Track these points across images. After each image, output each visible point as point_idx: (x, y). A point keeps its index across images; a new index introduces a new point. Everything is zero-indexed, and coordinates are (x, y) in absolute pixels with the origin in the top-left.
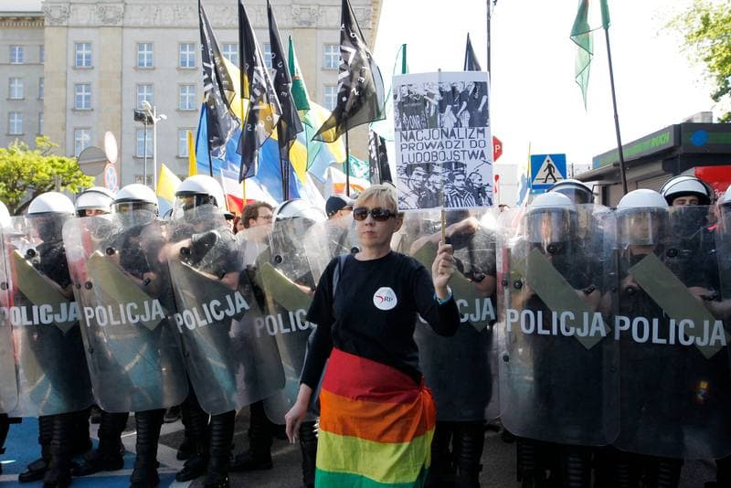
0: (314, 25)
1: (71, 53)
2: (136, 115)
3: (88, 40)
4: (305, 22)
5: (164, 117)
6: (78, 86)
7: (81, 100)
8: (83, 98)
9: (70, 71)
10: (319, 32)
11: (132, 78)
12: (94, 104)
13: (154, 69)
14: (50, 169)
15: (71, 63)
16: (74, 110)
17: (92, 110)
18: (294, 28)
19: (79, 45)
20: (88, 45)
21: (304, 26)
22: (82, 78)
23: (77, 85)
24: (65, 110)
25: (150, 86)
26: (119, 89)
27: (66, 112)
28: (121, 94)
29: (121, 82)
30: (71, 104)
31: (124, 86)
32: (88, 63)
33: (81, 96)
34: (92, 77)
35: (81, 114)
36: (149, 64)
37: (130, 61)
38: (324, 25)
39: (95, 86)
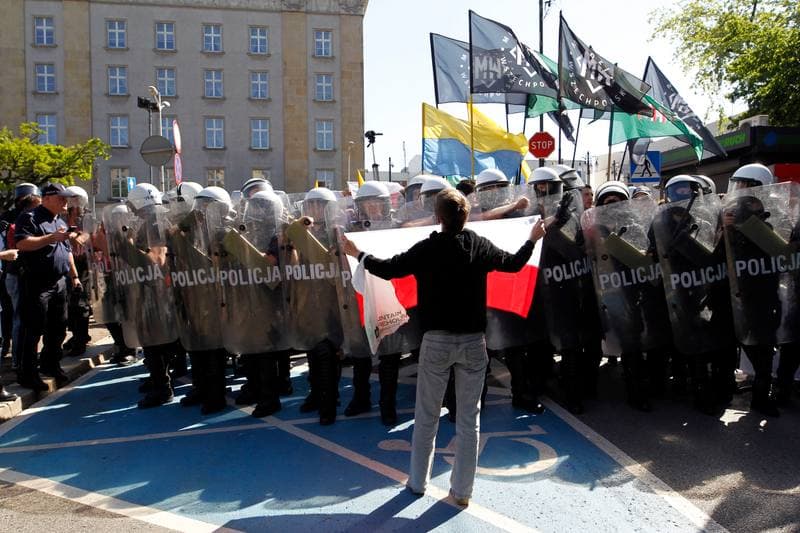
0: (303, 9)
1: (29, 28)
2: (140, 100)
3: (47, 14)
4: (294, 5)
5: (168, 104)
6: (39, 66)
7: (44, 82)
8: (46, 80)
9: (29, 49)
10: (309, 16)
11: (102, 59)
12: (60, 87)
13: (128, 49)
14: (49, 159)
15: (30, 39)
16: (35, 93)
17: (57, 94)
18: (282, 11)
19: (39, 19)
20: (50, 20)
21: (293, 9)
22: (45, 57)
23: (37, 64)
24: (25, 93)
25: (123, 68)
26: (88, 71)
27: (26, 96)
28: (90, 76)
29: (90, 62)
30: (31, 87)
31: (93, 66)
32: (50, 40)
33: (43, 78)
34: (56, 56)
35: (44, 97)
36: (121, 44)
37: (99, 41)
38: (314, 9)
39: (59, 67)
